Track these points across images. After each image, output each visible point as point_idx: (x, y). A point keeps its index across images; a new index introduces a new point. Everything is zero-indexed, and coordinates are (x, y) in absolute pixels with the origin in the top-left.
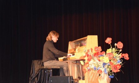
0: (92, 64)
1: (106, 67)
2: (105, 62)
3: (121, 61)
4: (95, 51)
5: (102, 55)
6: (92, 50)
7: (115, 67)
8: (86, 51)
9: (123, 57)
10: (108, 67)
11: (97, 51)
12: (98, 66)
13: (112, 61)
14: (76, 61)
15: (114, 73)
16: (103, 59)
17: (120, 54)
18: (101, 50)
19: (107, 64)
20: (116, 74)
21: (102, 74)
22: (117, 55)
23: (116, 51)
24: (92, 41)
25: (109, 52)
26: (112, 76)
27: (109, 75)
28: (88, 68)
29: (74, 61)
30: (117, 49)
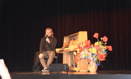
0: (83, 54)
1: (94, 56)
2: (93, 52)
3: (106, 52)
4: (85, 44)
5: (91, 47)
6: (83, 43)
7: (101, 57)
8: (78, 44)
9: (108, 48)
10: (96, 57)
11: (87, 44)
12: (88, 56)
13: (99, 52)
14: (70, 52)
15: (101, 61)
16: (92, 50)
17: (106, 46)
18: (90, 43)
19: (95, 54)
20: (102, 62)
21: (91, 63)
22: (103, 47)
23: (102, 43)
24: (83, 36)
25: (97, 45)
26: (99, 64)
27: (96, 63)
28: (80, 57)
29: (68, 52)
30: (103, 43)
